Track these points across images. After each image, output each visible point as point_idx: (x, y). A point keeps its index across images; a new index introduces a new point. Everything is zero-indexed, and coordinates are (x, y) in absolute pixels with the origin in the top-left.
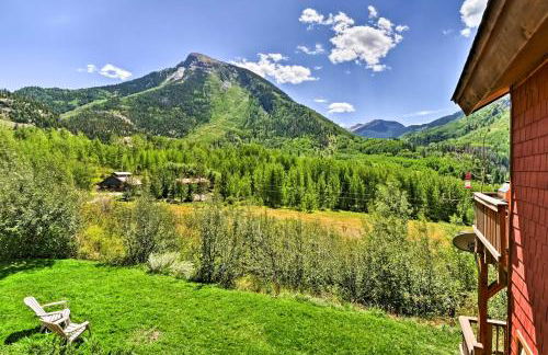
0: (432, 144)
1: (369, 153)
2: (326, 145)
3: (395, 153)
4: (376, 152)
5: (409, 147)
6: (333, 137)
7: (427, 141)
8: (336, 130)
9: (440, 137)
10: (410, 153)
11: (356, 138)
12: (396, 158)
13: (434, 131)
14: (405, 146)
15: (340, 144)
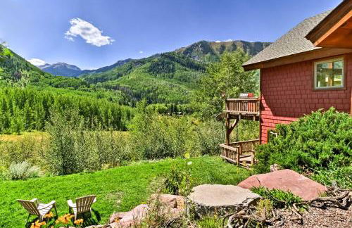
0: (99, 84)
1: (57, 87)
2: (20, 78)
3: (76, 88)
4: (63, 86)
5: (85, 84)
6: (25, 72)
7: (96, 81)
8: (28, 67)
9: (103, 79)
10: (86, 88)
11: (46, 75)
12: (77, 91)
13: (100, 75)
14: (83, 83)
15: (33, 78)
